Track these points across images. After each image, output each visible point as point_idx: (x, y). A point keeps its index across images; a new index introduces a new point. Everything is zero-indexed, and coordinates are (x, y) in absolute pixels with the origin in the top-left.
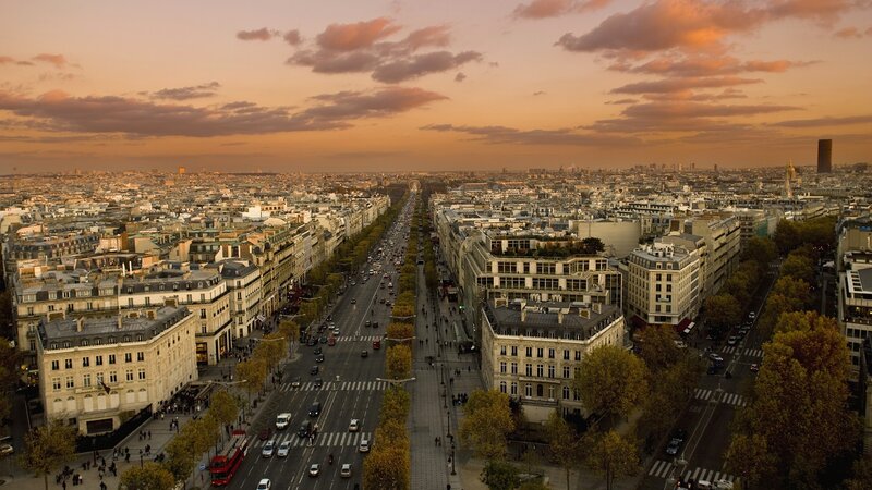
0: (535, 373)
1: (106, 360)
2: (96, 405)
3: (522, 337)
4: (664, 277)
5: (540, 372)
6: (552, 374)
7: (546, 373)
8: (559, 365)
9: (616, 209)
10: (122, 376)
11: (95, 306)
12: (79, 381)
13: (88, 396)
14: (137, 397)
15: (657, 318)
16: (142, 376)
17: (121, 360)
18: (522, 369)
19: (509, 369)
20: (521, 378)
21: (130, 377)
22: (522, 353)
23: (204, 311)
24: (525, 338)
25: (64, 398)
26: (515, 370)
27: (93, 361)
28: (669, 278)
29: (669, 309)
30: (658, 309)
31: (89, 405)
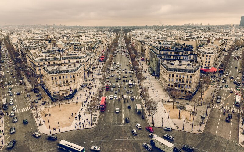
0: (178, 81)
1: (65, 77)
2: (63, 89)
3: (175, 72)
4: (208, 56)
5: (180, 81)
6: (183, 82)
7: (181, 82)
8: (185, 79)
9: (185, 37)
10: (69, 81)
11: (55, 63)
12: (58, 82)
13: (61, 86)
14: (73, 86)
15: (205, 68)
16: (74, 81)
17: (69, 77)
18: (175, 80)
19: (171, 80)
20: (174, 83)
21: (71, 81)
22: (175, 76)
23: (84, 64)
24: (176, 72)
25: (55, 87)
26: (173, 80)
27: (62, 77)
28: (210, 57)
29: (209, 65)
30: (206, 65)
31: (61, 89)
